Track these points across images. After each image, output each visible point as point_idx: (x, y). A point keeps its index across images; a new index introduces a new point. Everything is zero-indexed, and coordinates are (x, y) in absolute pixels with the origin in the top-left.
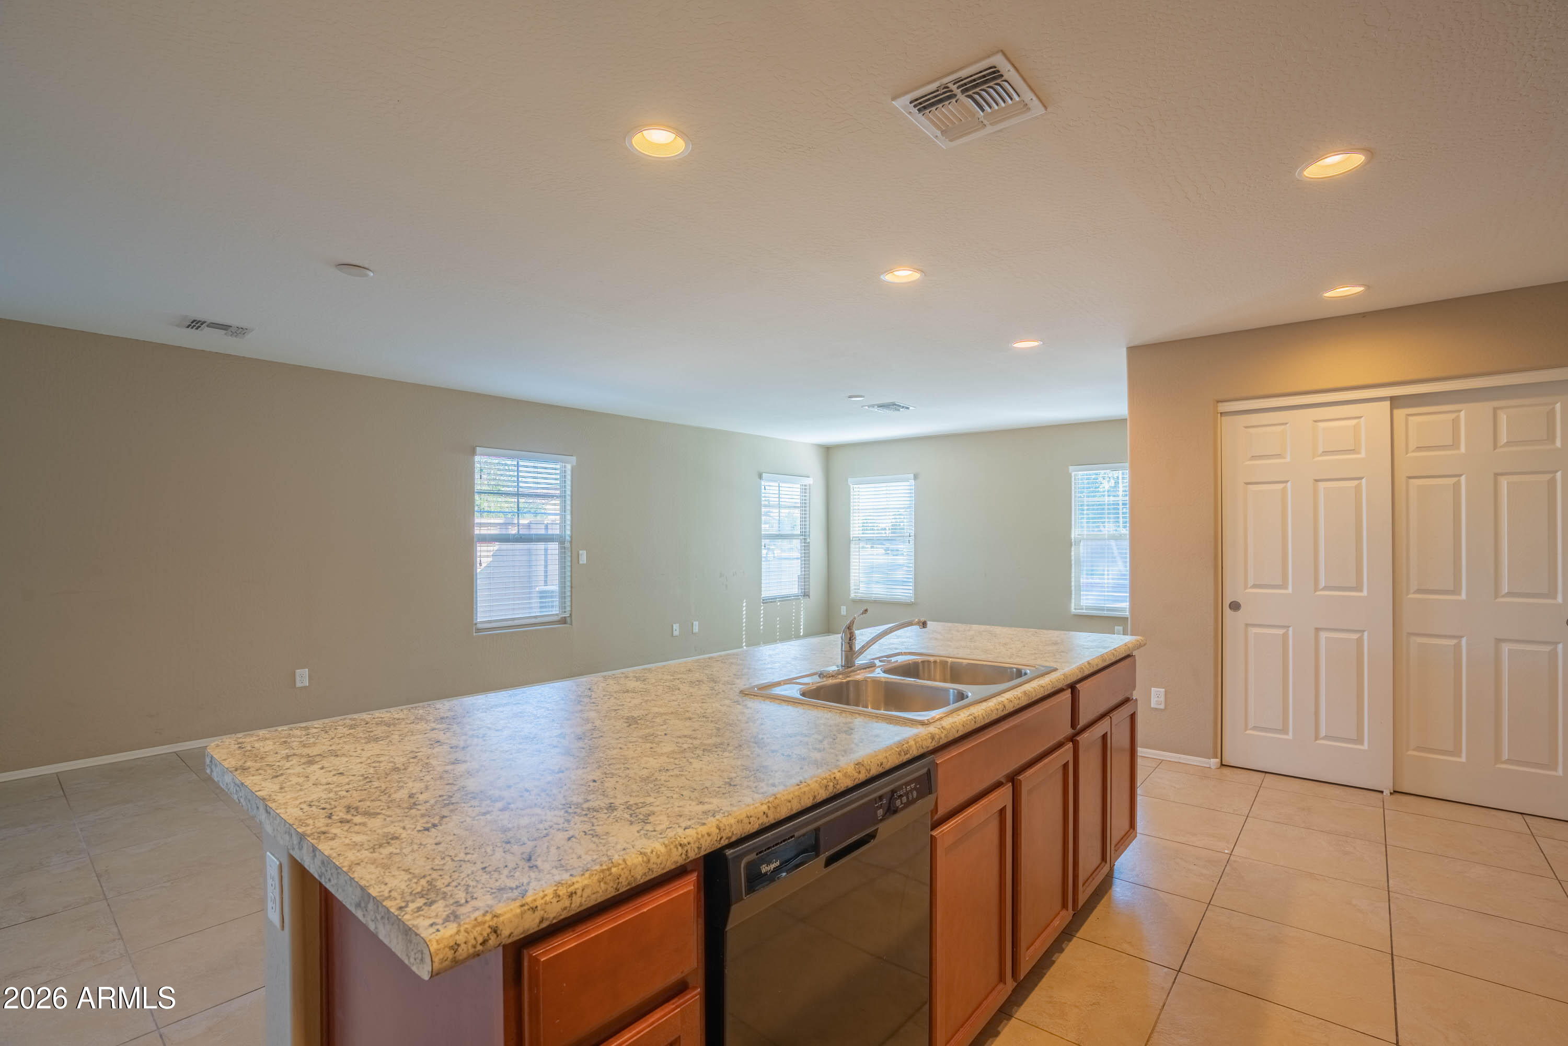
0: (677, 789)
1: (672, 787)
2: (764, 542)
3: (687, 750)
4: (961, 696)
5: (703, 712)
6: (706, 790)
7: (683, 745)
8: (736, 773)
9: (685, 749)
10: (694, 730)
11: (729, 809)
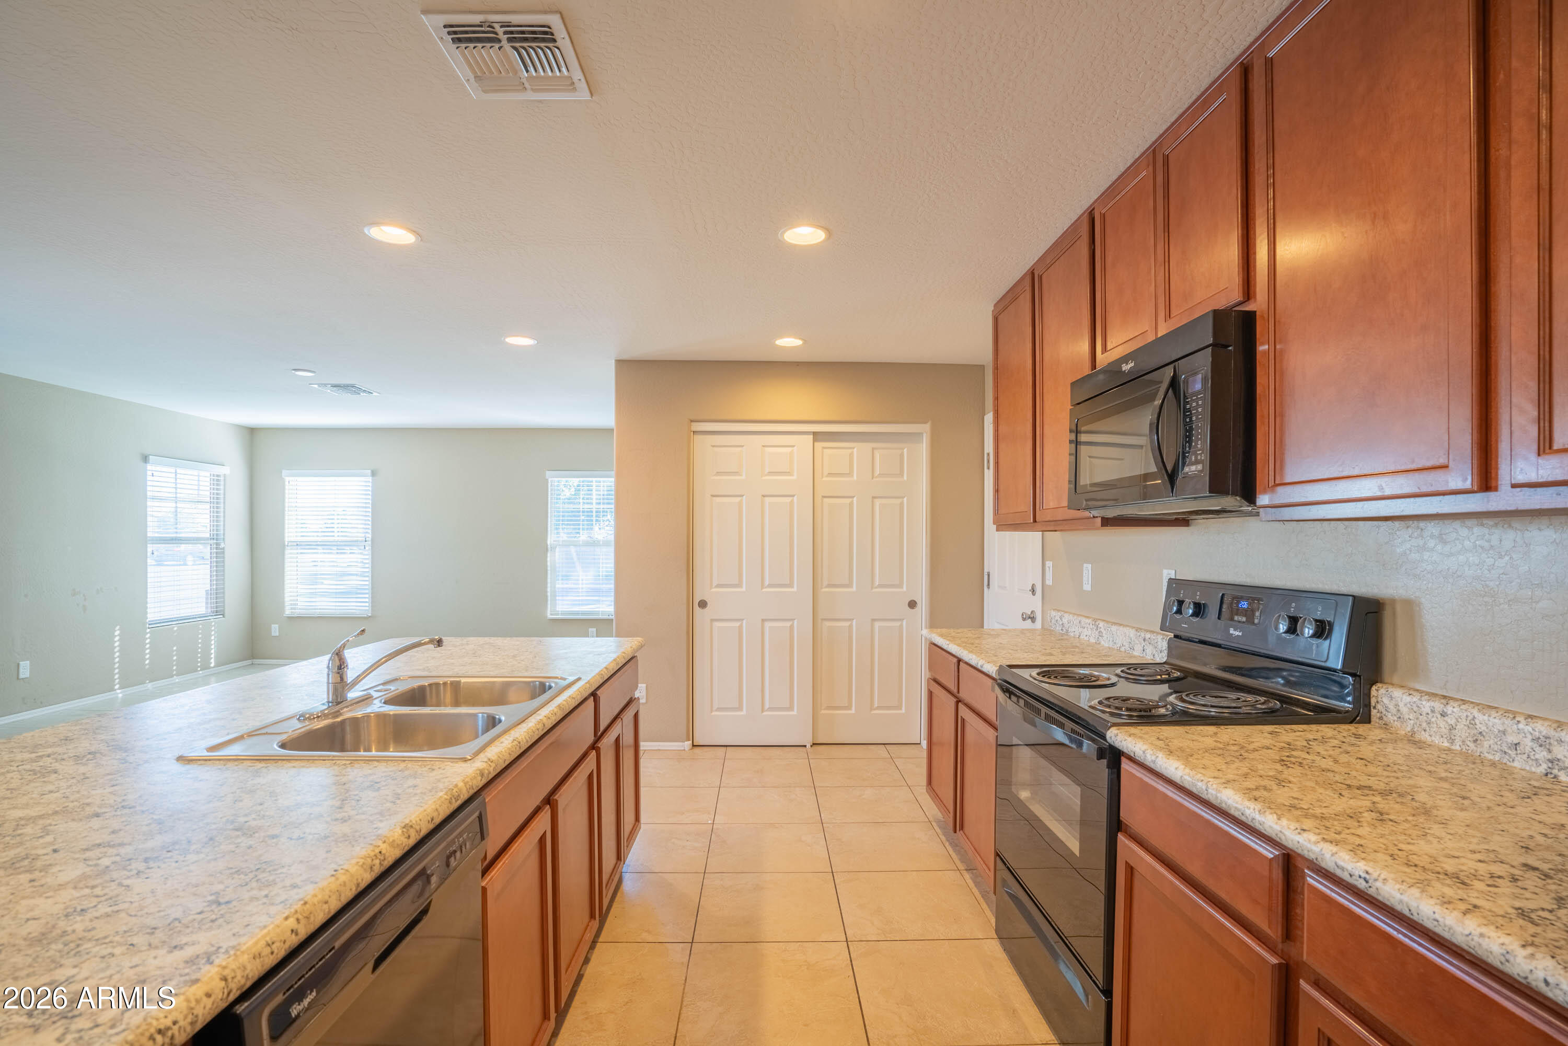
0: (117, 938)
1: (105, 938)
2: (150, 548)
3: (112, 867)
4: (493, 722)
5: (119, 800)
6: (177, 924)
7: (99, 862)
8: (221, 882)
9: (107, 867)
10: (113, 832)
11: (233, 942)
